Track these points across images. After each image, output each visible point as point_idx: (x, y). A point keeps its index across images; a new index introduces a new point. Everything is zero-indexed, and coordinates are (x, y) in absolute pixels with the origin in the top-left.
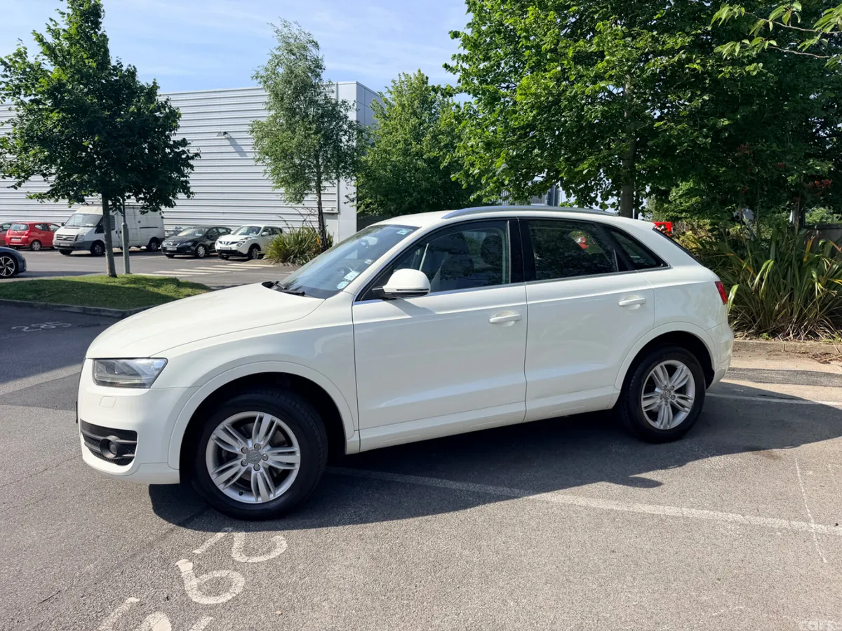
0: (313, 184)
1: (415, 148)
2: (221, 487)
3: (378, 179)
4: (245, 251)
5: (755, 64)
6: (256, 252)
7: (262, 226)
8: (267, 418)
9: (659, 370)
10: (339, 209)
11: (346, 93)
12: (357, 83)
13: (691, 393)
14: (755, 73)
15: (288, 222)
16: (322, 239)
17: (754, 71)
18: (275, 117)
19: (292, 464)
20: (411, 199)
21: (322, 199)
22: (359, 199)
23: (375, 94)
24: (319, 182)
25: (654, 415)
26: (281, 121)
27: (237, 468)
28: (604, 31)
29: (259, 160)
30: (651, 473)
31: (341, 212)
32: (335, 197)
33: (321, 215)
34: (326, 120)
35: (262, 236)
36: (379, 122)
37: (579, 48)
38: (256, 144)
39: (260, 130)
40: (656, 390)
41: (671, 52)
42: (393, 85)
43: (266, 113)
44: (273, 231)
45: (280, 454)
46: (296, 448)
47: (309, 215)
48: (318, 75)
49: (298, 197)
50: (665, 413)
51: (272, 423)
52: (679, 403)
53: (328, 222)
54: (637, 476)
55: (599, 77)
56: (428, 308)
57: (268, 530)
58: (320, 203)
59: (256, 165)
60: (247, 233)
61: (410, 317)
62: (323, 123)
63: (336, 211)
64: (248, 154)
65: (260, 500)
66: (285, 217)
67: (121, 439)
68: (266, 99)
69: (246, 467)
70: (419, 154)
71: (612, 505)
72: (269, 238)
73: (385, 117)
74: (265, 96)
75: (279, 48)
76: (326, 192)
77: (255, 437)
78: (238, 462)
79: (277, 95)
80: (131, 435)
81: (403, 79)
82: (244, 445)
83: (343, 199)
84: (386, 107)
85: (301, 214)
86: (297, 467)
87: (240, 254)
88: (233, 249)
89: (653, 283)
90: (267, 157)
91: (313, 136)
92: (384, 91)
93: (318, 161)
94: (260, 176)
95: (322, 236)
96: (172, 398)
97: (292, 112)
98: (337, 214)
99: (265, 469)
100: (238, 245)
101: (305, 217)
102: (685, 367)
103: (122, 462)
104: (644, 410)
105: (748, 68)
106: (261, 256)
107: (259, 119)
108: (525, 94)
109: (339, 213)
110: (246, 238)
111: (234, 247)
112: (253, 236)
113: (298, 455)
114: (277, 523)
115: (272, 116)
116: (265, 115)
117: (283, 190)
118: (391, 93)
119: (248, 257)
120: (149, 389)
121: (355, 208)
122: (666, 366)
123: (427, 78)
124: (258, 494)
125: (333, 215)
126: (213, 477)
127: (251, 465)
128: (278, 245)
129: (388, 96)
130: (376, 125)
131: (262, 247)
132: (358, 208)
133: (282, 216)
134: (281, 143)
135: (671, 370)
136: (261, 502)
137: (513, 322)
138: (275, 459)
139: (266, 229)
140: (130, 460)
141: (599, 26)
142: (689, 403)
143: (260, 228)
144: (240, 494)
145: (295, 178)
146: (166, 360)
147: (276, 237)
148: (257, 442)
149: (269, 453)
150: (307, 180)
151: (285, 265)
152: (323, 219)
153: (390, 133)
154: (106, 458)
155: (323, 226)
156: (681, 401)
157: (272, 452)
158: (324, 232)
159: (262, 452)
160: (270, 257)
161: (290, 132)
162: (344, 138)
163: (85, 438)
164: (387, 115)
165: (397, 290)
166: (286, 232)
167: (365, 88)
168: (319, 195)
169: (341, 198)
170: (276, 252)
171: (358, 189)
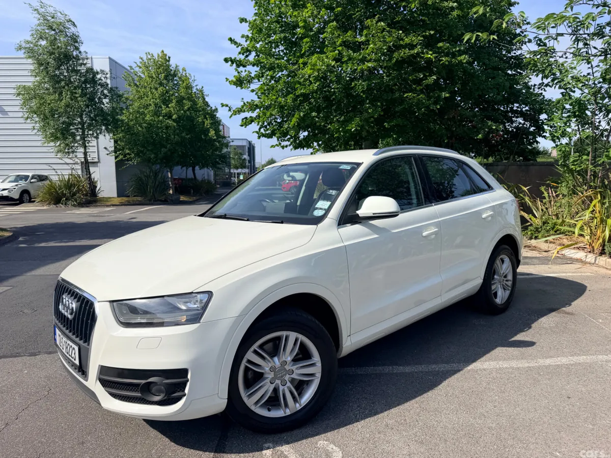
0: (78, 138)
1: (164, 110)
2: (253, 408)
3: (137, 134)
4: (16, 196)
6: (26, 197)
7: (30, 174)
8: (293, 336)
9: (498, 262)
10: (99, 158)
11: (100, 64)
12: (110, 58)
13: (510, 277)
14: (465, 61)
15: (57, 170)
16: (90, 184)
17: (464, 60)
18: (40, 83)
19: (312, 375)
20: (166, 150)
21: (87, 150)
22: (115, 152)
23: (124, 68)
24: (83, 138)
25: (495, 294)
26: (46, 86)
27: (267, 387)
28: (371, 26)
29: (27, 118)
31: (101, 161)
32: (95, 149)
33: (86, 165)
34: (89, 86)
35: (31, 182)
36: (133, 90)
37: (347, 38)
38: (24, 104)
39: (27, 94)
40: (495, 277)
41: (411, 46)
42: (141, 61)
43: (32, 79)
44: (42, 178)
45: (302, 367)
46: (316, 358)
47: (74, 164)
48: (77, 49)
49: (68, 150)
50: (500, 293)
52: (505, 284)
53: (92, 169)
56: (388, 228)
57: (306, 437)
58: (85, 154)
59: (25, 123)
60: (15, 181)
61: (377, 236)
62: (86, 88)
63: (96, 160)
64: (9, 113)
65: (288, 412)
66: (55, 167)
67: (168, 379)
68: (32, 67)
69: (274, 384)
70: (169, 116)
72: (40, 183)
73: (136, 85)
74: (30, 64)
75: (39, 25)
76: (90, 144)
77: (283, 353)
78: (268, 381)
79: (41, 64)
80: (181, 373)
81: (149, 57)
82: (272, 363)
83: (102, 150)
84: (136, 79)
85: (68, 164)
86: (319, 375)
87: (12, 199)
88: (4, 195)
89: (493, 201)
90: (35, 116)
91: (79, 99)
92: (134, 66)
93: (82, 119)
94: (29, 132)
95: (89, 180)
97: (55, 80)
98: (97, 162)
99: (290, 382)
100: (9, 192)
101: (71, 166)
102: (508, 259)
103: (168, 401)
104: (492, 292)
105: (459, 58)
106: (30, 201)
107: (24, 84)
108: (314, 69)
109: (99, 162)
110: (17, 185)
111: (5, 193)
112: (22, 183)
113: (319, 364)
114: (304, 431)
115: (37, 81)
116: (30, 81)
117: (52, 144)
118: (140, 67)
119: (19, 201)
120: (199, 324)
121: (114, 157)
122: (501, 259)
123: (169, 58)
124: (286, 405)
125: (95, 163)
126: (245, 399)
127: (278, 382)
128: (51, 189)
129: (137, 69)
130: (128, 91)
131: (32, 192)
132: (116, 158)
133: (51, 165)
134: (49, 104)
135: (503, 261)
136: (290, 413)
137: (434, 235)
138: (298, 372)
139: (33, 177)
140: (178, 399)
141: (368, 22)
142: (510, 283)
143: (28, 176)
144: (269, 410)
145: (63, 134)
146: (210, 294)
147: (47, 183)
148: (284, 359)
149: (294, 368)
150: (74, 135)
151: (57, 207)
152: (89, 167)
153: (141, 98)
154: (148, 401)
155: (90, 172)
156: (507, 283)
157: (298, 366)
158: (90, 178)
159: (287, 367)
160: (42, 200)
161: (57, 95)
162: (105, 101)
163: (105, 383)
164: (138, 84)
165: (373, 214)
166: (55, 178)
167: (116, 62)
168: (85, 147)
169: (100, 150)
170: (47, 196)
171: (116, 142)
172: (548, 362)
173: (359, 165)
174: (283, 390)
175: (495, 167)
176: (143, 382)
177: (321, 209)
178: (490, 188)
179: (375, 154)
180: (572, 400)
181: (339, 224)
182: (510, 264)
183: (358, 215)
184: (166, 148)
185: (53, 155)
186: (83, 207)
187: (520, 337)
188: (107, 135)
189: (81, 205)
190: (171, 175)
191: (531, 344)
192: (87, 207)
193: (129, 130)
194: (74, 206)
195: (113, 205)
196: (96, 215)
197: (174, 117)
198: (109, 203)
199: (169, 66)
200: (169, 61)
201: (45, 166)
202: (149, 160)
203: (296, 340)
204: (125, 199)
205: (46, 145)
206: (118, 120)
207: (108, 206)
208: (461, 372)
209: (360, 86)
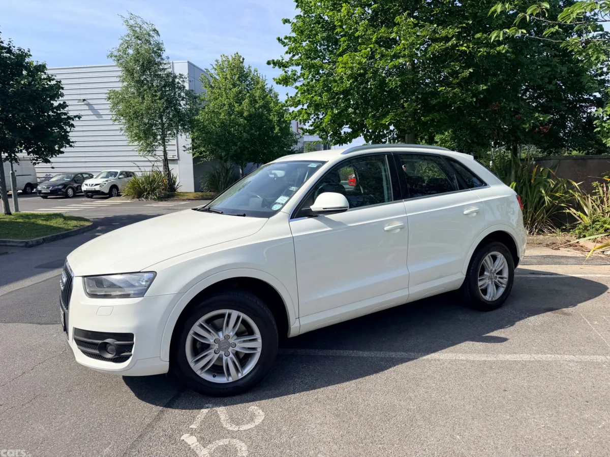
0: (159, 137)
1: (237, 108)
2: (198, 373)
3: (211, 133)
4: (106, 191)
5: (503, 46)
6: (115, 191)
7: (119, 171)
8: (235, 314)
9: (487, 259)
10: (178, 156)
11: (180, 69)
12: (188, 62)
13: (506, 274)
14: (504, 52)
15: (140, 167)
16: (169, 180)
17: (503, 50)
18: (127, 88)
19: (254, 349)
20: (236, 148)
21: (167, 149)
22: (194, 148)
23: (202, 71)
24: (163, 137)
25: (485, 291)
26: (132, 90)
27: (211, 356)
28: (401, 23)
29: (115, 120)
30: (495, 332)
31: (180, 158)
32: (175, 148)
33: (166, 161)
34: (168, 89)
35: (119, 178)
36: (208, 91)
37: (381, 34)
38: (112, 108)
39: (115, 98)
40: (485, 273)
41: (447, 39)
42: (216, 63)
43: (120, 85)
44: (128, 174)
45: (244, 341)
46: (258, 335)
47: (156, 161)
48: (160, 56)
49: (149, 149)
50: (491, 289)
51: (238, 318)
52: (499, 281)
53: (171, 166)
54: (487, 335)
55: (396, 56)
56: (343, 222)
57: (241, 402)
58: (165, 152)
59: (113, 125)
60: (107, 177)
61: (330, 229)
62: (166, 91)
63: (176, 158)
64: (104, 116)
65: (231, 380)
66: (139, 164)
67: (118, 341)
68: (120, 74)
69: (218, 355)
70: (241, 114)
71: (483, 357)
72: (126, 179)
73: (211, 86)
74: (119, 72)
75: (128, 36)
76: (170, 143)
77: (226, 329)
78: (212, 351)
79: (128, 71)
80: (129, 337)
81: (224, 59)
82: (217, 337)
83: (181, 149)
84: (212, 80)
85: (150, 161)
86: (259, 350)
87: (103, 193)
88: (97, 189)
89: (482, 197)
90: (122, 118)
91: (158, 101)
92: (210, 68)
93: (162, 120)
94: (118, 133)
95: (168, 177)
96: (163, 303)
97: (140, 83)
98: (177, 160)
99: (233, 353)
100: (100, 187)
101: (153, 163)
102: (502, 256)
103: (119, 359)
104: (480, 288)
105: (498, 49)
106: (119, 195)
107: (114, 89)
108: (345, 67)
110: (107, 181)
111: (97, 188)
112: (112, 179)
113: (260, 340)
114: (244, 397)
115: (125, 87)
116: (119, 86)
117: (136, 143)
118: (216, 69)
119: (109, 195)
120: (143, 298)
121: (191, 155)
122: (491, 255)
123: (243, 59)
124: (229, 374)
125: (174, 161)
126: (192, 365)
127: (222, 353)
128: (134, 185)
129: (213, 71)
130: (205, 93)
131: (120, 187)
132: (193, 155)
133: (136, 163)
134: (134, 107)
135: (494, 258)
136: (232, 381)
137: (399, 230)
138: (241, 345)
139: (121, 173)
140: (127, 358)
141: (397, 19)
142: (505, 281)
143: (117, 173)
144: (214, 376)
145: (145, 134)
146: (155, 273)
147: (132, 179)
148: (227, 333)
149: (236, 342)
150: (155, 135)
151: (140, 200)
152: (168, 164)
153: (216, 99)
154: (104, 358)
155: (169, 169)
156: (500, 280)
157: (242, 340)
158: (169, 174)
159: (231, 341)
160: (127, 194)
161: (140, 99)
162: (182, 103)
163: (79, 343)
164: (213, 85)
165: (324, 209)
166: (139, 174)
167: (194, 66)
168: (164, 146)
169: (180, 148)
170: (132, 190)
171: (193, 140)
172: (508, 357)
173: (324, 163)
174: (227, 360)
175: (548, 161)
176: (100, 342)
177: (279, 203)
178: (482, 184)
179: (343, 153)
180: (506, 393)
181: (291, 218)
182: (505, 260)
183: (311, 209)
184: (236, 146)
185: (137, 153)
186: (162, 201)
187: (495, 334)
188: (183, 134)
189: (161, 199)
190: (242, 172)
192: (166, 201)
193: (203, 129)
194: (154, 199)
195: (189, 200)
196: (170, 208)
197: (245, 114)
198: (186, 198)
199: (242, 68)
200: (242, 62)
201: (130, 163)
202: (221, 158)
204: (200, 194)
205: (131, 144)
206: (195, 120)
207: (184, 200)
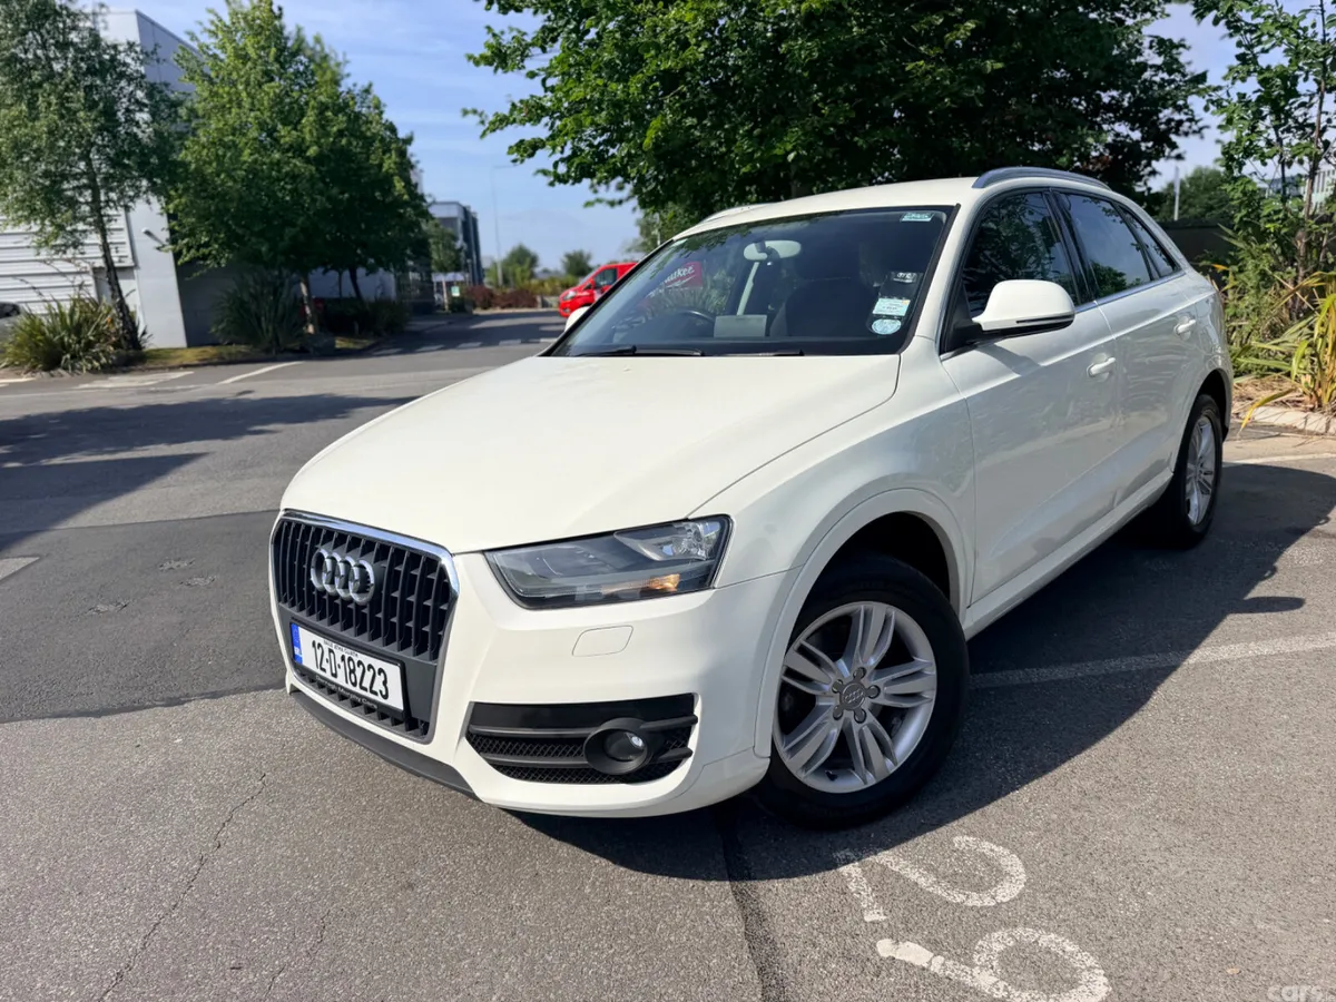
0: (85, 209)
1: (286, 134)
2: (801, 776)
3: (223, 196)
8: (879, 611)
9: (1197, 433)
10: (134, 259)
11: (119, 30)
12: (140, 16)
13: (1212, 465)
15: (41, 291)
16: (122, 318)
19: (915, 696)
20: (294, 231)
21: (109, 241)
22: (173, 241)
23: (181, 38)
24: (96, 207)
25: (1189, 503)
27: (827, 729)
30: (1259, 588)
31: (140, 264)
32: (124, 237)
33: (112, 273)
34: (98, 82)
36: (199, 90)
40: (1189, 466)
42: (215, 19)
44: (4, 310)
45: (899, 680)
46: (927, 659)
47: (78, 273)
49: (62, 240)
50: (1197, 500)
52: (1205, 481)
53: (124, 285)
54: (1251, 595)
56: (1028, 356)
58: (106, 248)
61: (1016, 376)
63: (128, 262)
65: (872, 780)
66: (37, 282)
67: (649, 721)
69: (842, 721)
70: (298, 149)
71: (1305, 644)
73: (206, 76)
76: (113, 225)
77: (860, 652)
78: (829, 714)
82: (838, 675)
83: (139, 237)
84: (207, 62)
85: (64, 274)
86: (931, 695)
91: (81, 114)
92: (197, 30)
93: (88, 165)
95: (121, 311)
98: (132, 268)
99: (873, 713)
101: (71, 278)
102: (1210, 427)
104: (1187, 499)
109: (136, 266)
113: (932, 672)
117: (23, 227)
118: (213, 34)
120: (709, 592)
121: (170, 256)
123: (281, 9)
124: (868, 763)
125: (128, 271)
126: (786, 758)
127: (849, 714)
128: (32, 336)
129: (207, 39)
130: (195, 93)
132: (177, 256)
133: (27, 279)
135: (1202, 431)
136: (874, 782)
137: (1108, 372)
138: (888, 690)
142: (1210, 480)
144: (832, 778)
145: (49, 202)
147: (19, 320)
148: (861, 665)
149: (880, 682)
150: (72, 203)
151: (52, 376)
152: (116, 278)
153: (223, 109)
154: (605, 775)
155: (120, 292)
156: (1205, 477)
157: (890, 677)
158: (122, 306)
159: (867, 682)
160: (13, 363)
161: (24, 107)
162: (143, 116)
163: (480, 742)
164: (213, 74)
165: (1018, 322)
166: (39, 310)
167: (153, 23)
168: (104, 232)
169: (135, 238)
170: (26, 351)
171: (171, 217)
173: (951, 211)
174: (861, 732)
176: (592, 731)
177: (890, 317)
178: (1174, 267)
179: (976, 186)
181: (941, 352)
182: (1212, 435)
183: (979, 326)
184: (294, 225)
185: (30, 254)
186: (114, 373)
188: (153, 199)
189: (110, 369)
190: (308, 291)
191: (1295, 603)
192: (124, 372)
193: (201, 184)
194: (93, 371)
195: (186, 367)
196: (153, 389)
197: (312, 151)
198: (176, 362)
199: (280, 30)
200: (279, 17)
201: (11, 280)
202: (256, 258)
203: (887, 620)
204: (210, 351)
205: (9, 229)
206: (177, 164)
207: (172, 369)
208: (1179, 670)
209: (803, 49)
